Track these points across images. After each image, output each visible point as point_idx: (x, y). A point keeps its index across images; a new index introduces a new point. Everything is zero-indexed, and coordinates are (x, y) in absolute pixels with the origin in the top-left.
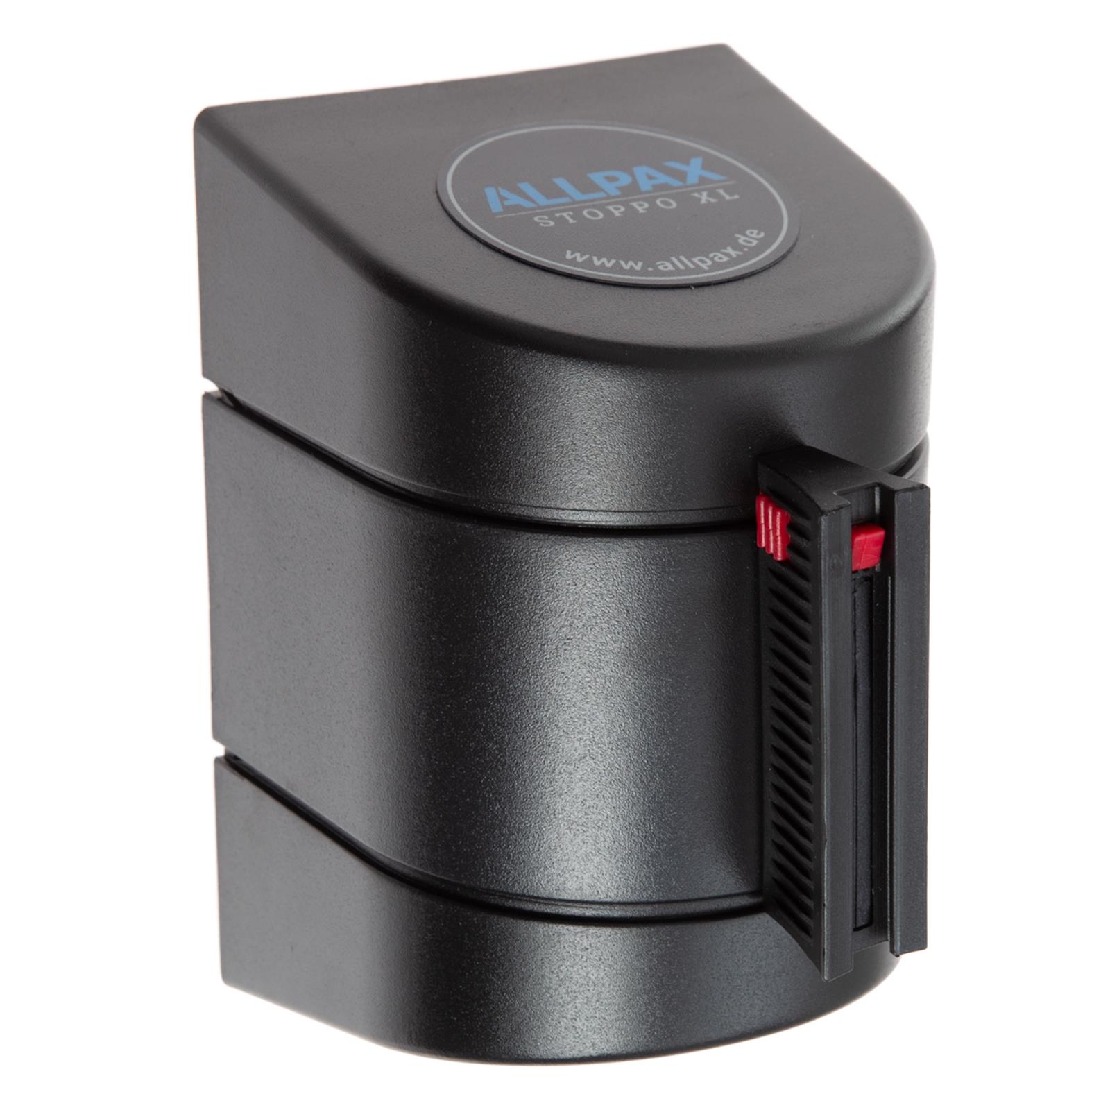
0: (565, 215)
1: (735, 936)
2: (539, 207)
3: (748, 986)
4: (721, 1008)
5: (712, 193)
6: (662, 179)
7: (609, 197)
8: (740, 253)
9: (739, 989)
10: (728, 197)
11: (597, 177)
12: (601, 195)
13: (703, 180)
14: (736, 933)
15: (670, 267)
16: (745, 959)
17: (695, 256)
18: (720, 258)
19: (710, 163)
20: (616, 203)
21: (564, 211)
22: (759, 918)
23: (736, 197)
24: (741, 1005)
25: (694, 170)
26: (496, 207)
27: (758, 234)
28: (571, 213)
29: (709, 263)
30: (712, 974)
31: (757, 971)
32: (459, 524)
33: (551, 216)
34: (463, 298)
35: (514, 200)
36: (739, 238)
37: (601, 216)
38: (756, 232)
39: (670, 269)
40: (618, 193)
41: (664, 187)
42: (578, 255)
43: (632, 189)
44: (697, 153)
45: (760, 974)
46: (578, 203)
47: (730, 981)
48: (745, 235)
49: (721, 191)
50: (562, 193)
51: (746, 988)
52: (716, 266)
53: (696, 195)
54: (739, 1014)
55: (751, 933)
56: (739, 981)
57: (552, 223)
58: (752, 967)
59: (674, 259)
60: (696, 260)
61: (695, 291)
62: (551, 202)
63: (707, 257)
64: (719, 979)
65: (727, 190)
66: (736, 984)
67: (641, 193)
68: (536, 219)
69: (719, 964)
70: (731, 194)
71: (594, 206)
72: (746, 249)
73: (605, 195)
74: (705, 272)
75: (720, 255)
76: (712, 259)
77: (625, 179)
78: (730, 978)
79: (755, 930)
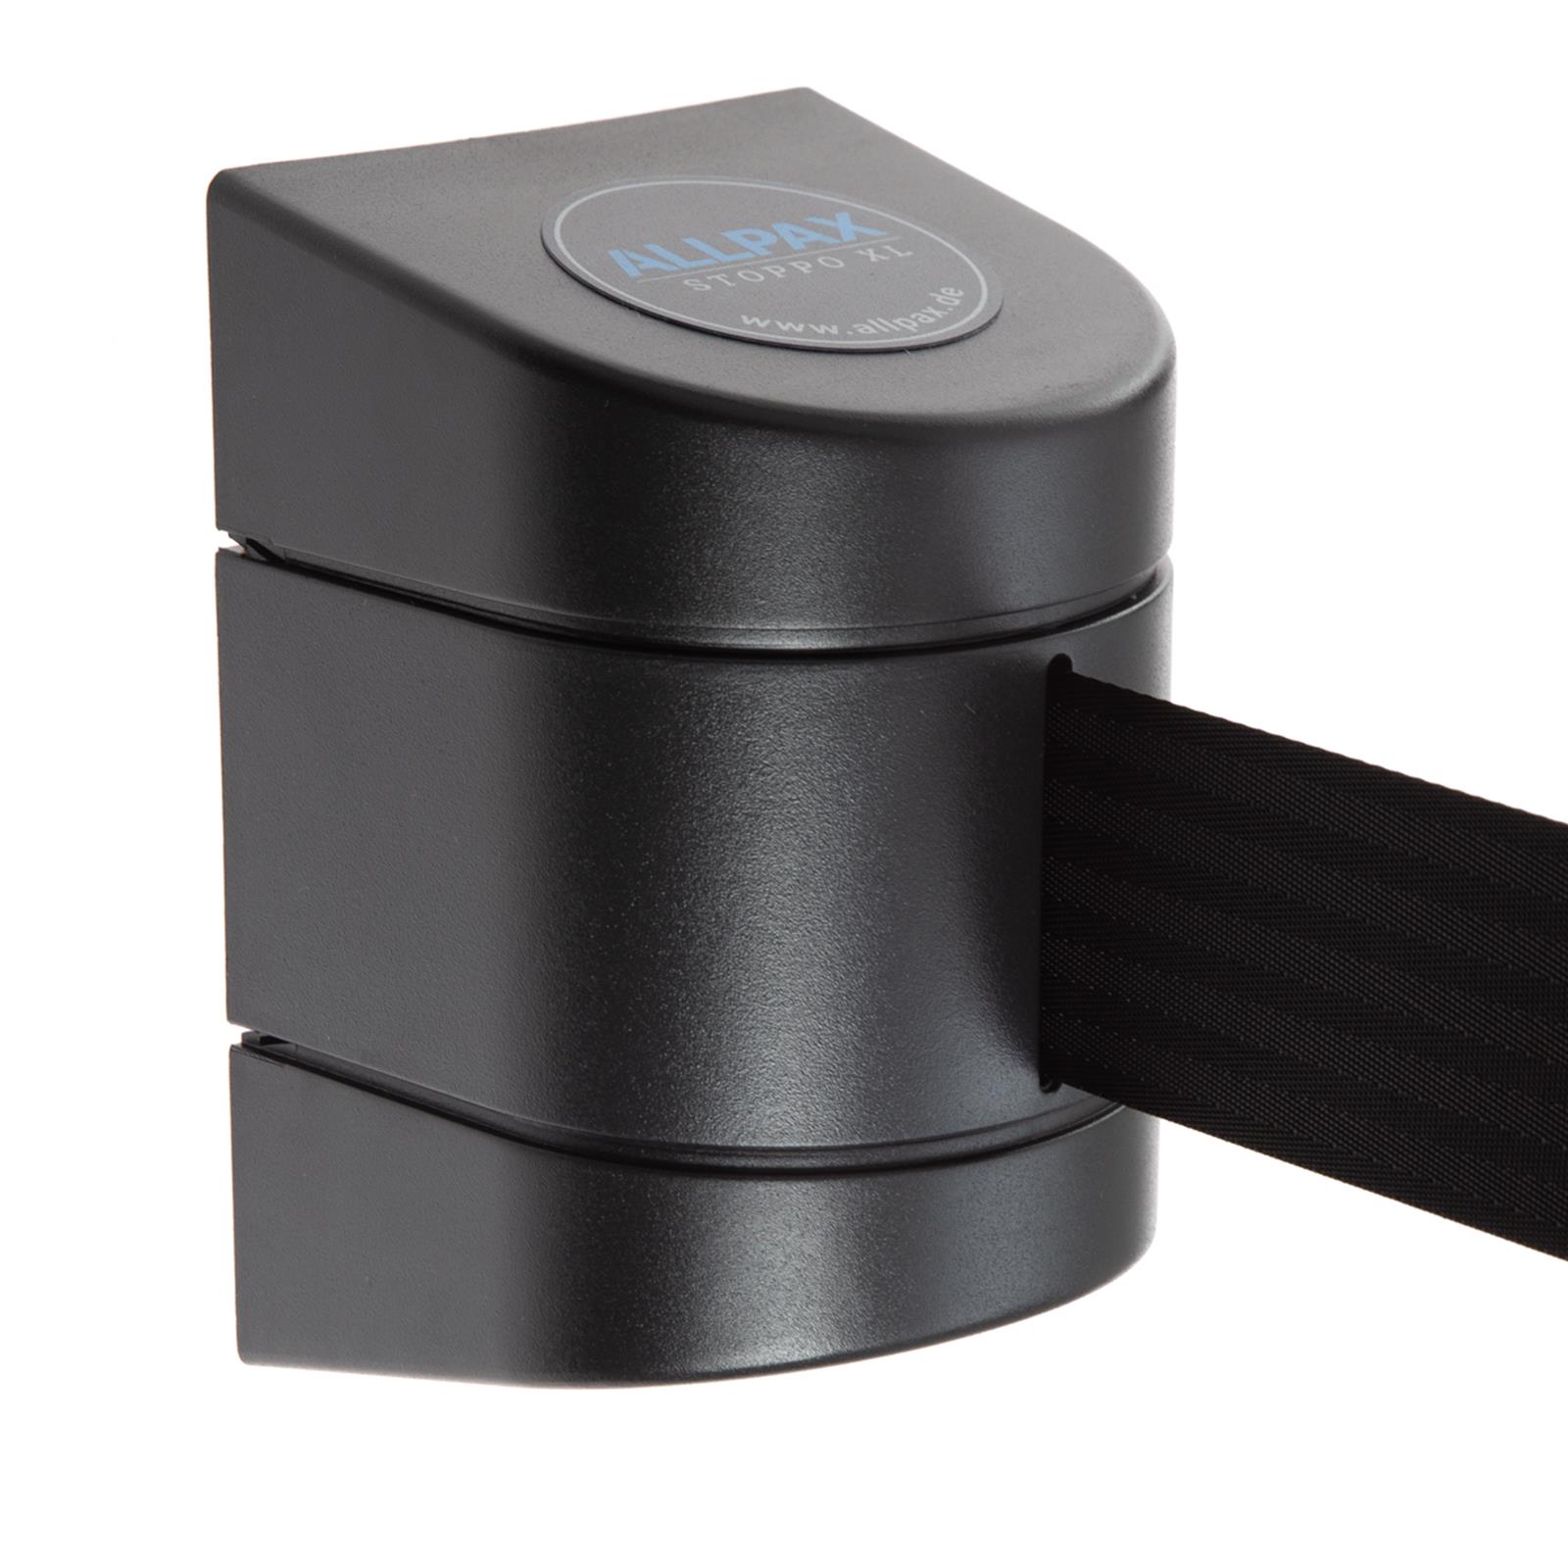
0: (718, 277)
1: (1000, 1182)
2: (683, 270)
3: (1015, 1247)
4: (985, 1279)
5: (879, 251)
6: (814, 236)
7: (758, 258)
8: (946, 313)
9: (1006, 1253)
10: (900, 254)
11: (736, 236)
12: (748, 255)
13: (860, 237)
14: (1002, 1177)
15: (872, 331)
16: (1012, 1211)
17: (896, 318)
18: (925, 319)
19: (858, 218)
20: (773, 263)
21: (716, 273)
22: (1028, 1157)
23: (909, 253)
24: (1008, 1273)
25: (845, 225)
26: (632, 271)
27: (956, 292)
28: (724, 275)
29: (915, 324)
30: (975, 1234)
31: (1026, 1228)
32: (647, 662)
33: (702, 278)
34: (645, 369)
35: (648, 263)
36: (935, 298)
37: (762, 278)
38: (952, 290)
39: (870, 332)
40: (766, 253)
41: (816, 245)
42: (757, 320)
43: (781, 249)
44: (842, 208)
45: (1029, 1231)
46: (726, 265)
47: (995, 1241)
48: (941, 294)
49: (888, 247)
50: (703, 255)
51: (1014, 1250)
52: (923, 328)
53: (861, 252)
54: (1006, 1286)
55: (1019, 1177)
56: (1006, 1242)
57: (708, 287)
58: (1020, 1222)
59: (872, 322)
60: (898, 321)
61: (913, 355)
62: (694, 264)
63: (909, 318)
64: (982, 1239)
65: (894, 245)
66: (1001, 1246)
67: (796, 252)
68: (686, 282)
69: (982, 1219)
70: (903, 252)
71: (747, 267)
72: (950, 309)
73: (754, 256)
74: (915, 334)
75: (924, 316)
76: (916, 320)
77: (769, 239)
78: (995, 1237)
79: (1023, 1173)
